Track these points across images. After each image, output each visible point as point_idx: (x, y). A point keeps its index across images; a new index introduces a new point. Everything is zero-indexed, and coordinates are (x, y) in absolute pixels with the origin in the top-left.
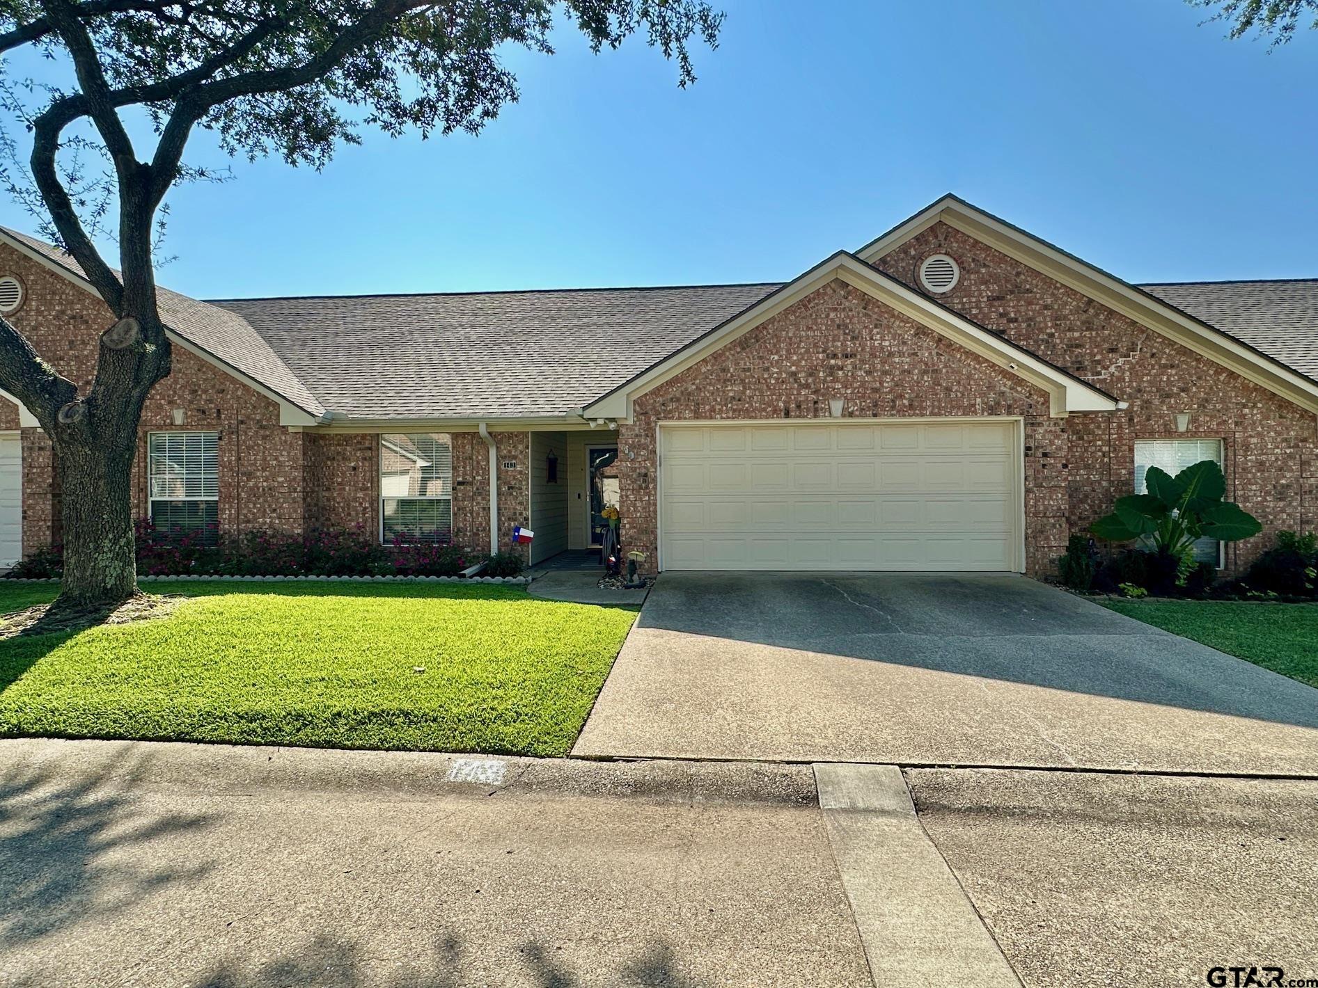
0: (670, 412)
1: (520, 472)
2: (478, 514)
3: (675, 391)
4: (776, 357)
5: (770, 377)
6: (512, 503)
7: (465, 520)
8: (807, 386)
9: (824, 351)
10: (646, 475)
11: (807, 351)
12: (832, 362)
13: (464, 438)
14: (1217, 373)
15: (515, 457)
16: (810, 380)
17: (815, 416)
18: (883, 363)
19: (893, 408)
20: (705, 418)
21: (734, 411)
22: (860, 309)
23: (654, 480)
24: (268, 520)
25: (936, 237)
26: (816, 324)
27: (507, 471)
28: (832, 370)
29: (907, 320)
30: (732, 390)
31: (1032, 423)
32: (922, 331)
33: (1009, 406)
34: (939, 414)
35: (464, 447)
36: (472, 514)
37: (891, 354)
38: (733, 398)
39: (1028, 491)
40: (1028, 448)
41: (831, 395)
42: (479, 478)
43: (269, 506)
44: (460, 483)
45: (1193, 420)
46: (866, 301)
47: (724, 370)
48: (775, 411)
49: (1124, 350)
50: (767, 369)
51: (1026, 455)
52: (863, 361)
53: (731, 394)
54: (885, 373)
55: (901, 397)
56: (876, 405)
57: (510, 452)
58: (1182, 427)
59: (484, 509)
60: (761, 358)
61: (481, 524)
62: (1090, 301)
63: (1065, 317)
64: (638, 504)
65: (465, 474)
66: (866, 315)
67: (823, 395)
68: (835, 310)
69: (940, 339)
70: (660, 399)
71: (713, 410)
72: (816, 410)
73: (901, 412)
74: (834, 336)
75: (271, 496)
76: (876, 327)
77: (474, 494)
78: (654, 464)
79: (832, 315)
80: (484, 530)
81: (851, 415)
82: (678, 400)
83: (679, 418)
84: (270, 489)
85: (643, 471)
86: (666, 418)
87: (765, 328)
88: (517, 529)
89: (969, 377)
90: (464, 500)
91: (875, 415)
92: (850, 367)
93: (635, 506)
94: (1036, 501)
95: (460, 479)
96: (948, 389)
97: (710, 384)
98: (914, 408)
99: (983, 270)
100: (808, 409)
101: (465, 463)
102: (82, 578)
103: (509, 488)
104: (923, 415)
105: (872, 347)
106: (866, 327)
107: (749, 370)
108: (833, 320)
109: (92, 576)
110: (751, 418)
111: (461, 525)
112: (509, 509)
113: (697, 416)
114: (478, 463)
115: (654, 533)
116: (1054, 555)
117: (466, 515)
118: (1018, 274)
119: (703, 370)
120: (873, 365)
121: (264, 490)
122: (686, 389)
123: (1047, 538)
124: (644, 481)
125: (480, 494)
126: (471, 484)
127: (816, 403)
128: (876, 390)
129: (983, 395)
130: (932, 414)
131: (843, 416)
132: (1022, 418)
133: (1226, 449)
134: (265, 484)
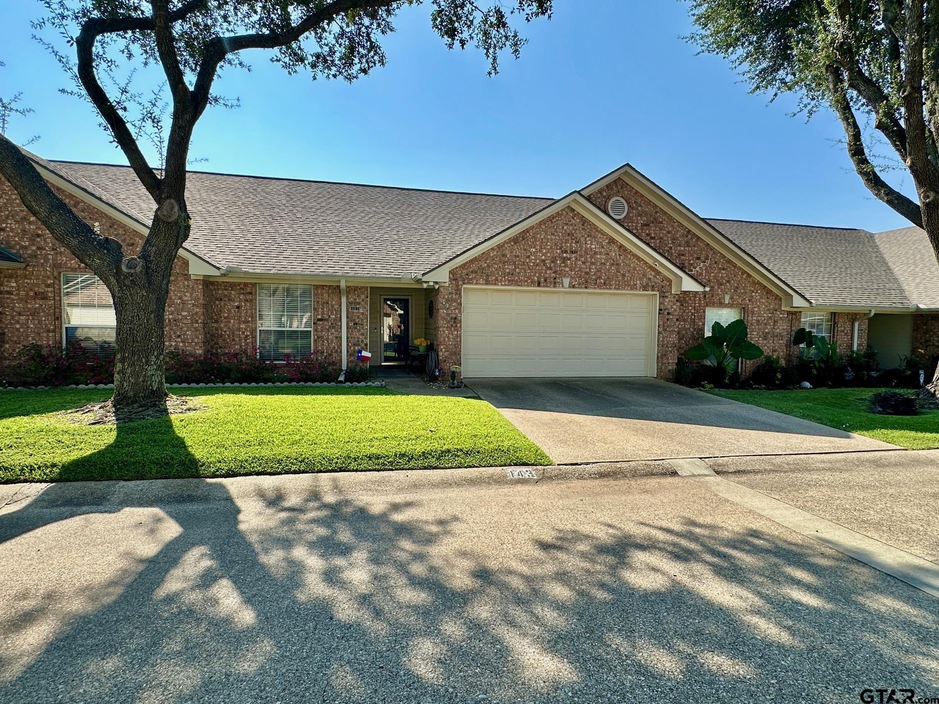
0: (471, 279)
1: (362, 314)
2: (332, 341)
3: (474, 267)
4: (534, 250)
5: (530, 262)
6: (356, 334)
7: (323, 345)
8: (550, 268)
9: (560, 249)
10: (455, 318)
11: (551, 248)
12: (565, 255)
13: (323, 289)
14: (743, 274)
15: (359, 303)
16: (552, 265)
17: (555, 287)
18: (591, 258)
19: (596, 284)
20: (492, 284)
21: (509, 281)
22: (580, 225)
23: (460, 322)
24: (174, 344)
25: (617, 187)
26: (557, 232)
27: (353, 313)
28: (564, 260)
29: (604, 234)
30: (509, 268)
31: (663, 296)
32: (612, 241)
33: (653, 286)
34: (618, 289)
35: (322, 295)
36: (328, 341)
37: (596, 253)
38: (509, 273)
39: (659, 333)
40: (660, 310)
41: (563, 274)
42: (333, 316)
43: (174, 333)
44: (319, 320)
45: (732, 298)
46: (584, 221)
47: (504, 256)
48: (532, 283)
49: (703, 259)
50: (529, 257)
51: (659, 313)
52: (581, 256)
53: (507, 271)
54: (592, 263)
55: (600, 278)
56: (587, 282)
57: (355, 299)
58: (727, 302)
59: (336, 337)
60: (525, 250)
61: (334, 348)
62: (689, 231)
63: (677, 238)
64: (451, 336)
65: (323, 313)
66: (583, 229)
67: (559, 274)
68: (567, 224)
69: (621, 246)
70: (465, 271)
71: (497, 279)
72: (555, 283)
73: (600, 287)
74: (566, 240)
75: (176, 325)
76: (588, 236)
77: (330, 327)
78: (460, 312)
79: (565, 227)
80: (336, 352)
81: (574, 287)
82: (476, 272)
83: (476, 284)
84: (175, 320)
85: (454, 316)
86: (468, 283)
87: (528, 232)
88: (360, 352)
89: (634, 269)
90: (322, 331)
91: (586, 288)
92: (574, 259)
93: (448, 337)
94: (663, 338)
95: (320, 317)
96: (624, 275)
97: (495, 264)
98: (606, 285)
99: (640, 208)
100: (550, 282)
101: (323, 306)
102: (137, 384)
103: (354, 324)
104: (610, 289)
105: (586, 248)
106: (583, 236)
107: (518, 256)
108: (566, 230)
109: (143, 381)
110: (519, 285)
111: (320, 348)
112: (354, 338)
113: (487, 283)
114: (333, 306)
115: (459, 354)
116: (670, 368)
117: (323, 342)
118: (656, 212)
119: (492, 255)
120: (586, 259)
121: (169, 321)
122: (481, 266)
123: (668, 359)
124: (455, 322)
125: (333, 327)
126: (327, 320)
127: (555, 279)
128: (587, 273)
129: (641, 279)
130: (615, 288)
131: (569, 287)
132: (658, 293)
133: (744, 313)
134: (171, 317)
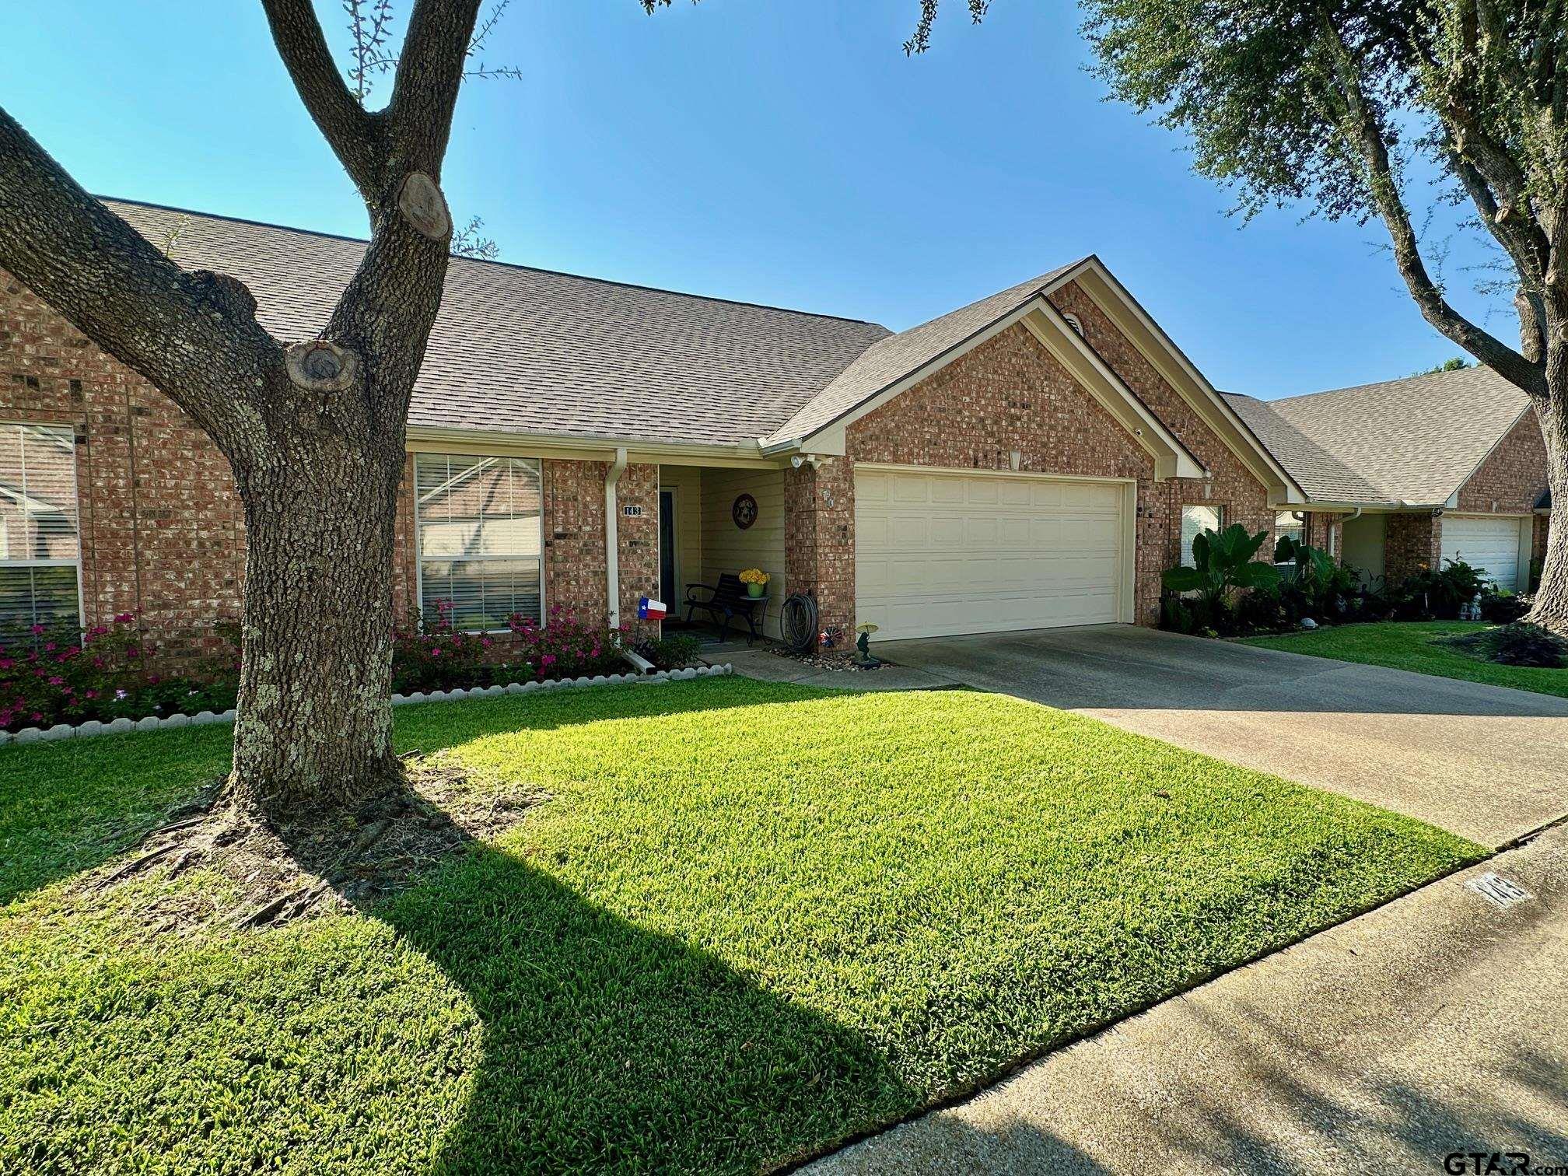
0: (870, 452)
1: (647, 521)
2: (586, 582)
3: (873, 427)
4: (968, 400)
5: (962, 421)
6: (635, 565)
7: (568, 590)
8: (992, 434)
9: (1007, 399)
10: (845, 529)
11: (993, 397)
12: (1013, 410)
13: (565, 468)
14: (1224, 452)
15: (639, 500)
16: (995, 429)
17: (999, 468)
18: (1050, 417)
19: (1056, 463)
20: (903, 462)
21: (931, 456)
22: (1034, 358)
23: (853, 536)
24: (215, 603)
25: (1069, 296)
26: (1001, 368)
27: (628, 520)
28: (1014, 419)
29: (1068, 376)
30: (929, 432)
31: (1142, 487)
32: (1078, 389)
33: (1131, 469)
34: (1087, 473)
35: (565, 482)
36: (578, 582)
37: (1056, 409)
38: (930, 441)
39: (1138, 548)
40: (1139, 509)
41: (1012, 447)
42: (588, 528)
43: (217, 576)
44: (558, 536)
45: (1212, 490)
46: (1041, 350)
47: (922, 408)
48: (966, 460)
49: (1178, 426)
50: (960, 412)
51: (1138, 515)
52: (1036, 414)
53: (927, 437)
54: (1052, 428)
55: (1062, 453)
56: (1044, 460)
57: (632, 491)
58: (1207, 497)
59: (595, 573)
60: (954, 398)
61: (591, 596)
62: (1162, 379)
63: (1147, 390)
64: (838, 564)
65: (566, 522)
66: (1039, 365)
67: (1006, 446)
68: (1016, 355)
69: (1090, 398)
70: (859, 436)
71: (911, 453)
72: (999, 461)
73: (1062, 470)
74: (1015, 383)
75: (220, 555)
76: (1046, 379)
77: (581, 552)
78: (852, 515)
79: (1014, 360)
80: (596, 604)
81: (1026, 468)
82: (878, 439)
83: (878, 461)
84: (218, 544)
85: (843, 523)
86: (865, 459)
87: (958, 365)
88: (644, 601)
89: (1107, 440)
90: (565, 560)
91: (1043, 471)
92: (1026, 418)
93: (834, 567)
94: (1144, 557)
95: (559, 530)
96: (1093, 449)
97: (908, 423)
98: (1070, 466)
99: (1099, 336)
100: (993, 460)
101: (566, 506)
103: (631, 544)
104: (1076, 473)
105: (1043, 400)
106: (1038, 378)
107: (944, 410)
108: (1014, 366)
110: (945, 465)
111: (562, 598)
112: (632, 572)
113: (896, 461)
114: (586, 506)
115: (852, 599)
116: (1153, 606)
117: (568, 583)
118: (1121, 345)
119: (903, 405)
120: (1043, 418)
121: (201, 544)
122: (886, 426)
123: (1150, 591)
124: (844, 536)
125: (588, 552)
126: (574, 536)
127: (999, 453)
128: (1044, 445)
129: (1116, 458)
130: (1082, 472)
131: (1020, 469)
132: (1135, 481)
133: (1225, 514)
134: (204, 534)
